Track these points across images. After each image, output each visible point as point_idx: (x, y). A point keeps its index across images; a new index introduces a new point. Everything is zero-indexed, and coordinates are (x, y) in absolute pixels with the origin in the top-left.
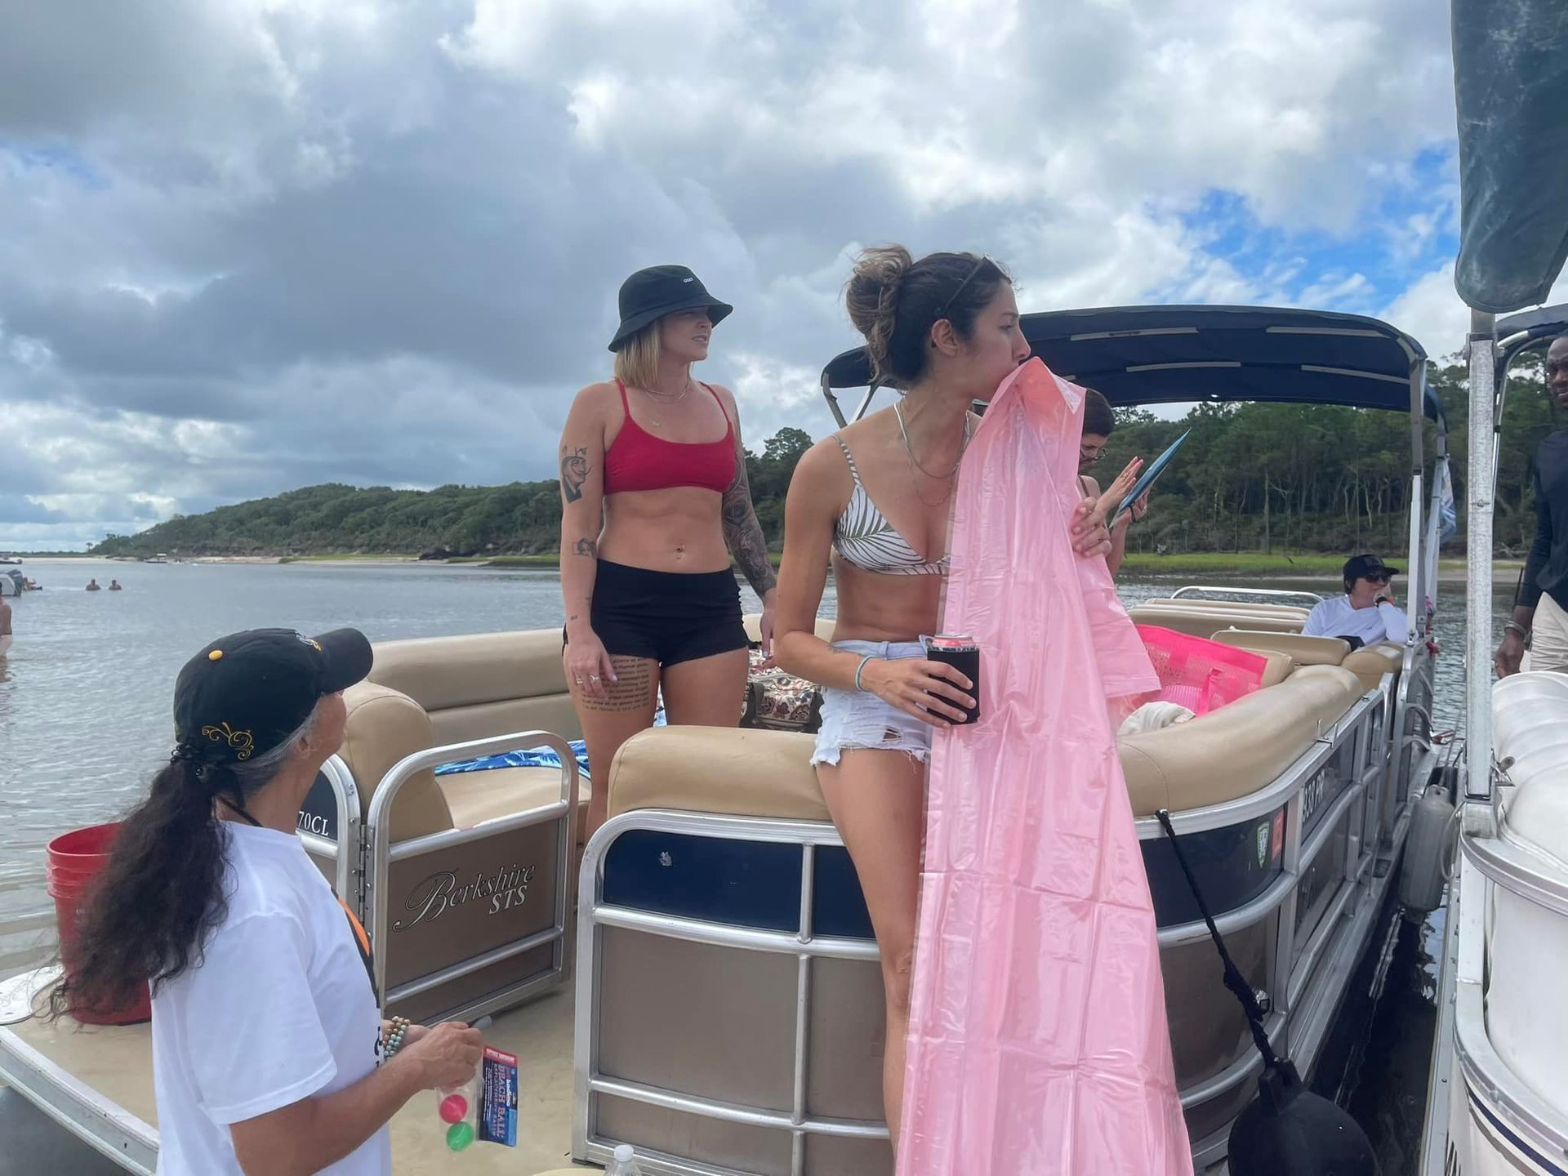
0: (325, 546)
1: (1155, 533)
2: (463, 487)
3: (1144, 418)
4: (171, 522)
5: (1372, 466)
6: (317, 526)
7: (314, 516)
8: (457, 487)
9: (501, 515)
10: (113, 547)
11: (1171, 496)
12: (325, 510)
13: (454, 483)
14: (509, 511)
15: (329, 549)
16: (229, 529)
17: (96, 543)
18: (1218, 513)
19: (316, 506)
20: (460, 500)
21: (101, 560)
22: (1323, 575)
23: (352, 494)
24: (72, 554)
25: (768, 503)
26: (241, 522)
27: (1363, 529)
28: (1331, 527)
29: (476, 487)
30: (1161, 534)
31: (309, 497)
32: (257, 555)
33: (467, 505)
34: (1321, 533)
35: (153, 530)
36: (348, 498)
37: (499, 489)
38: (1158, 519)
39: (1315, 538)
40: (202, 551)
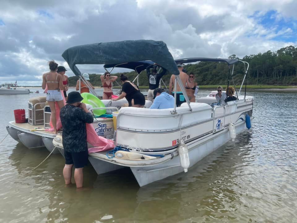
1: (236, 81)
3: (237, 59)
5: (279, 67)
11: (240, 74)
18: (249, 77)
22: (267, 89)
27: (276, 80)
28: (270, 80)
30: (237, 81)
34: (269, 81)
38: (236, 79)
39: (267, 82)
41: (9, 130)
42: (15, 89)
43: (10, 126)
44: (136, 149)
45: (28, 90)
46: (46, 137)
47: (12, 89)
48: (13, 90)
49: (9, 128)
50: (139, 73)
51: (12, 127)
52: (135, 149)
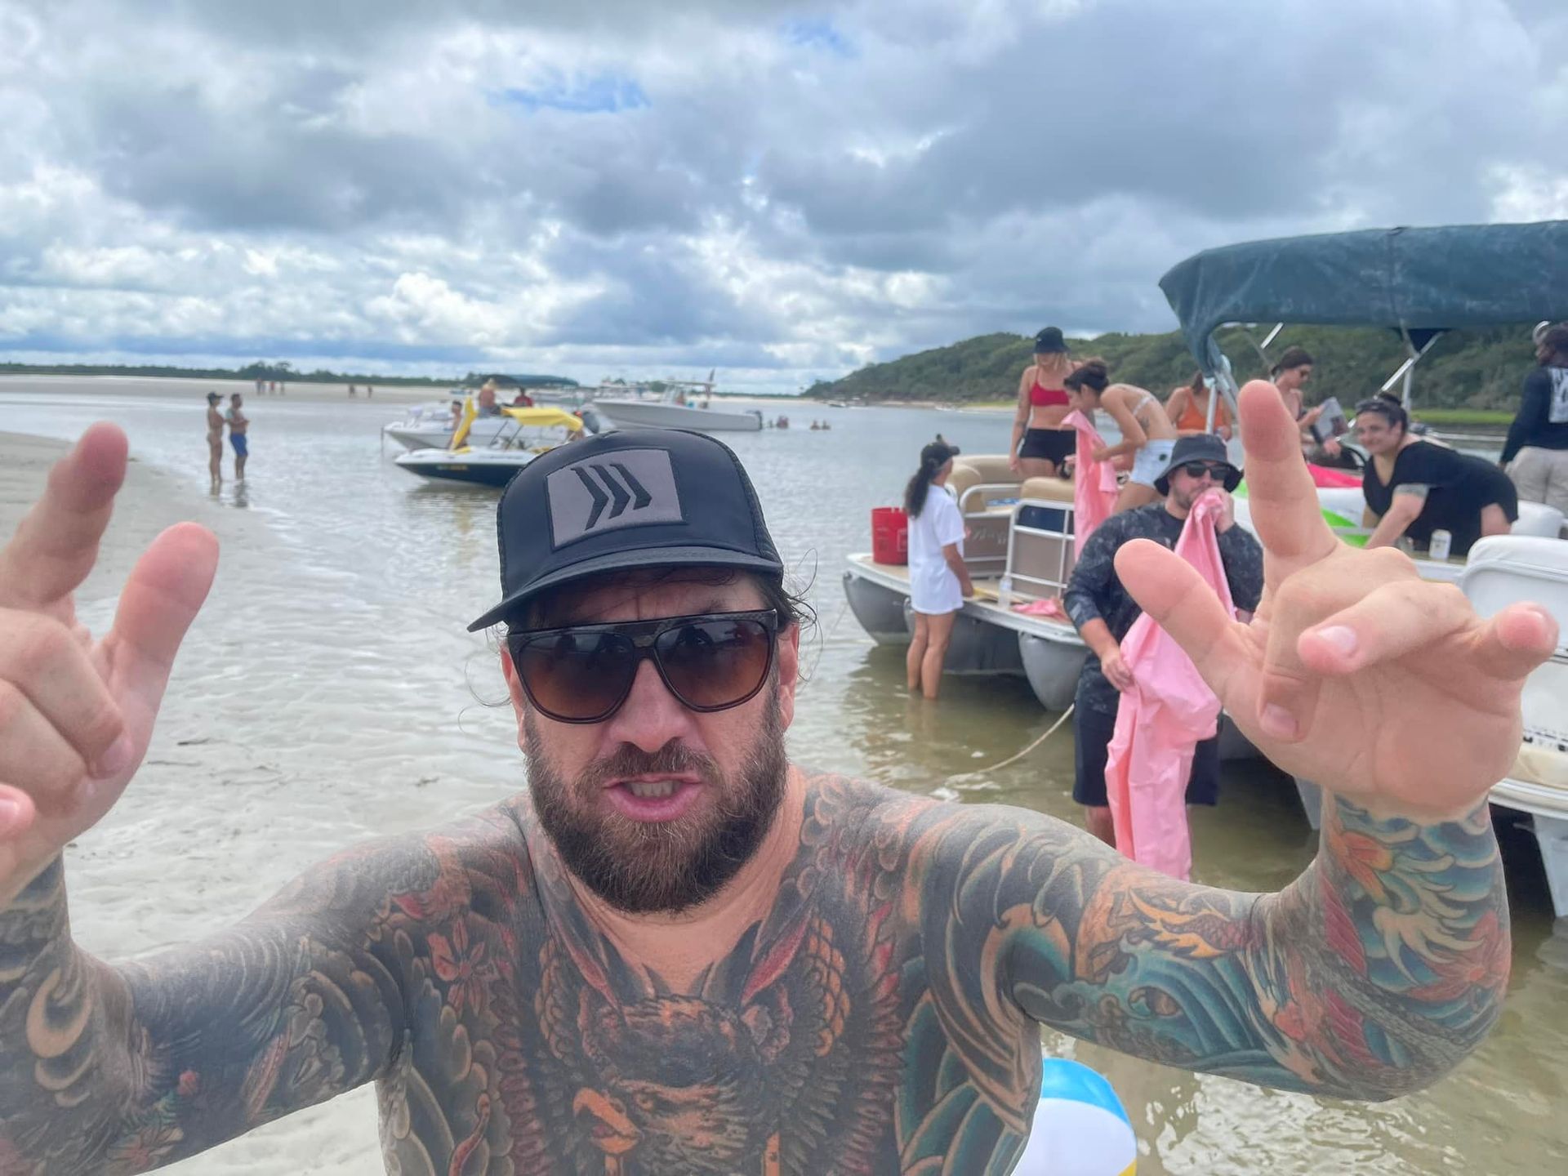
0: (990, 393)
2: (1126, 335)
4: (865, 370)
6: (985, 374)
7: (985, 364)
8: (1119, 335)
9: (1159, 364)
10: (820, 391)
12: (993, 357)
13: (1116, 331)
14: (1170, 359)
15: (994, 396)
16: (911, 376)
17: (807, 387)
19: (984, 354)
20: (1122, 348)
21: (809, 402)
23: (1019, 343)
24: (787, 396)
25: (1473, 351)
26: (919, 369)
29: (1138, 334)
31: (978, 347)
32: (932, 400)
33: (1127, 353)
35: (850, 376)
36: (1014, 346)
37: (1161, 337)
40: (886, 396)
41: (852, 590)
42: (705, 405)
43: (856, 574)
44: (1556, 742)
45: (758, 413)
46: (1035, 637)
47: (691, 405)
48: (696, 408)
49: (850, 582)
50: (1418, 348)
51: (862, 579)
52: (1546, 739)
